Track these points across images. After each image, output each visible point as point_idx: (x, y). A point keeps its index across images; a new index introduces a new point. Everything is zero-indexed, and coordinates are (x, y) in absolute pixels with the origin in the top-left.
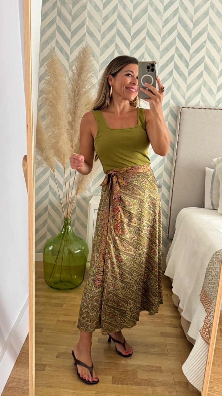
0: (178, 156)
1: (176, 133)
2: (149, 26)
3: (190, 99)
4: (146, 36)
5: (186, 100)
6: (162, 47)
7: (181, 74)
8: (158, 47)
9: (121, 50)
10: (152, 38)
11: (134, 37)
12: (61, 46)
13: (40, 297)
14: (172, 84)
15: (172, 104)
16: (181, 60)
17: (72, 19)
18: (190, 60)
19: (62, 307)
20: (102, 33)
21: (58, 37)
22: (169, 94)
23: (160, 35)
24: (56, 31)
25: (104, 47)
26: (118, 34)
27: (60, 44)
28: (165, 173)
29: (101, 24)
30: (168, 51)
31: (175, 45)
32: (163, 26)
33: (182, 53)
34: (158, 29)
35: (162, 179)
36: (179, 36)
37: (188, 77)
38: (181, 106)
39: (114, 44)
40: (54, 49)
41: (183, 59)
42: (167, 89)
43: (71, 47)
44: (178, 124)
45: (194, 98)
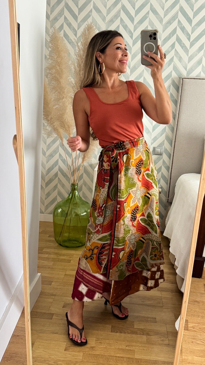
0: (178, 125)
1: (178, 103)
3: (192, 70)
4: (149, 11)
5: (187, 71)
6: (165, 20)
7: (183, 46)
8: (161, 21)
9: (126, 24)
10: (155, 13)
11: (137, 12)
12: (69, 22)
13: (50, 254)
14: (175, 57)
15: (174, 75)
16: (183, 32)
18: (192, 33)
19: (70, 262)
20: (107, 8)
21: (66, 13)
22: (171, 66)
23: (163, 9)
24: (65, 8)
25: (110, 22)
26: (122, 10)
27: (68, 20)
28: (166, 141)
30: (170, 25)
31: (177, 19)
33: (184, 26)
34: (161, 4)
35: (163, 147)
36: (182, 10)
37: (190, 49)
38: (182, 77)
39: (119, 18)
40: (62, 25)
41: (185, 32)
42: (170, 60)
43: (78, 23)
44: (179, 95)
45: (195, 69)
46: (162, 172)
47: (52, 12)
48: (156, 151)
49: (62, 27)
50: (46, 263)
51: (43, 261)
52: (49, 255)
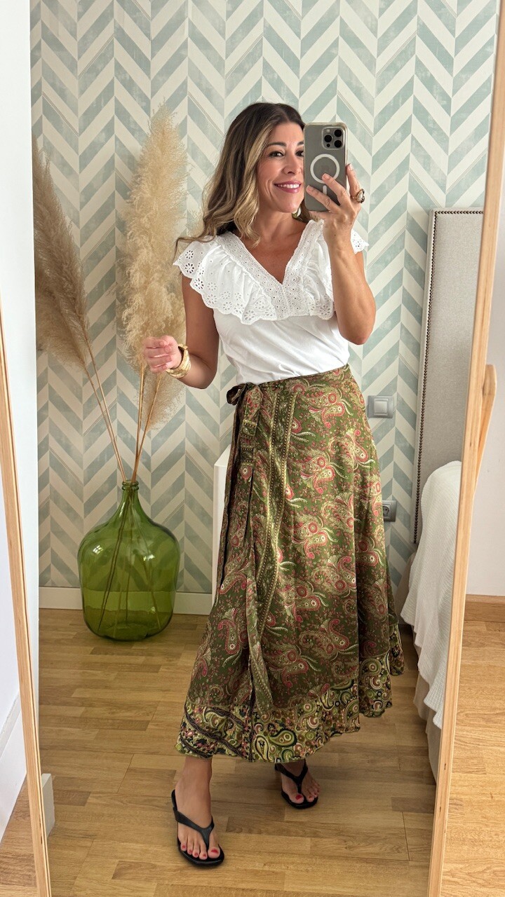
0: (431, 337)
1: (426, 277)
2: (346, 12)
3: (459, 189)
4: (338, 38)
5: (447, 192)
6: (382, 62)
7: (433, 129)
8: (370, 64)
9: (278, 76)
10: (354, 42)
11: (307, 43)
12: (128, 78)
13: (91, 705)
14: (411, 155)
15: (413, 204)
16: (431, 92)
17: (153, 8)
18: (454, 92)
19: (145, 730)
20: (227, 36)
21: (120, 53)
22: (405, 181)
23: (375, 33)
24: (115, 41)
25: (235, 72)
26: (267, 38)
27: (125, 72)
28: (400, 382)
29: (223, 15)
30: (396, 73)
31: (414, 56)
32: (380, 9)
33: (431, 75)
34: (369, 19)
35: (395, 395)
36: (424, 32)
37: (451, 134)
38: (435, 210)
39: (260, 61)
40: (111, 85)
41: (437, 89)
42: (399, 167)
43: (152, 78)
44: (429, 257)
45: (469, 187)
46: (395, 464)
47: (82, 51)
48: (375, 408)
49: (109, 90)
50: (75, 733)
51: (69, 729)
52: (89, 709)
